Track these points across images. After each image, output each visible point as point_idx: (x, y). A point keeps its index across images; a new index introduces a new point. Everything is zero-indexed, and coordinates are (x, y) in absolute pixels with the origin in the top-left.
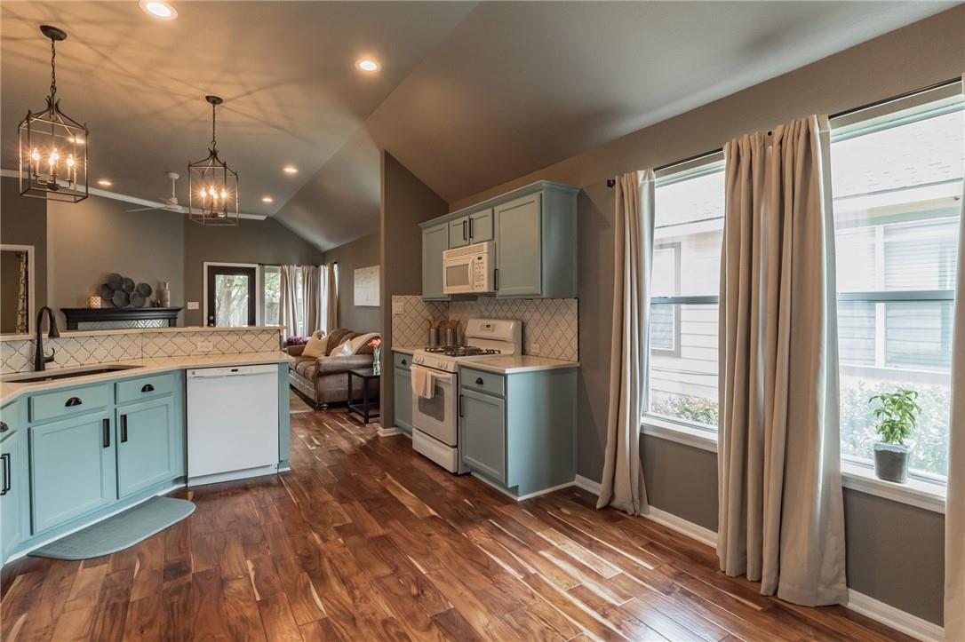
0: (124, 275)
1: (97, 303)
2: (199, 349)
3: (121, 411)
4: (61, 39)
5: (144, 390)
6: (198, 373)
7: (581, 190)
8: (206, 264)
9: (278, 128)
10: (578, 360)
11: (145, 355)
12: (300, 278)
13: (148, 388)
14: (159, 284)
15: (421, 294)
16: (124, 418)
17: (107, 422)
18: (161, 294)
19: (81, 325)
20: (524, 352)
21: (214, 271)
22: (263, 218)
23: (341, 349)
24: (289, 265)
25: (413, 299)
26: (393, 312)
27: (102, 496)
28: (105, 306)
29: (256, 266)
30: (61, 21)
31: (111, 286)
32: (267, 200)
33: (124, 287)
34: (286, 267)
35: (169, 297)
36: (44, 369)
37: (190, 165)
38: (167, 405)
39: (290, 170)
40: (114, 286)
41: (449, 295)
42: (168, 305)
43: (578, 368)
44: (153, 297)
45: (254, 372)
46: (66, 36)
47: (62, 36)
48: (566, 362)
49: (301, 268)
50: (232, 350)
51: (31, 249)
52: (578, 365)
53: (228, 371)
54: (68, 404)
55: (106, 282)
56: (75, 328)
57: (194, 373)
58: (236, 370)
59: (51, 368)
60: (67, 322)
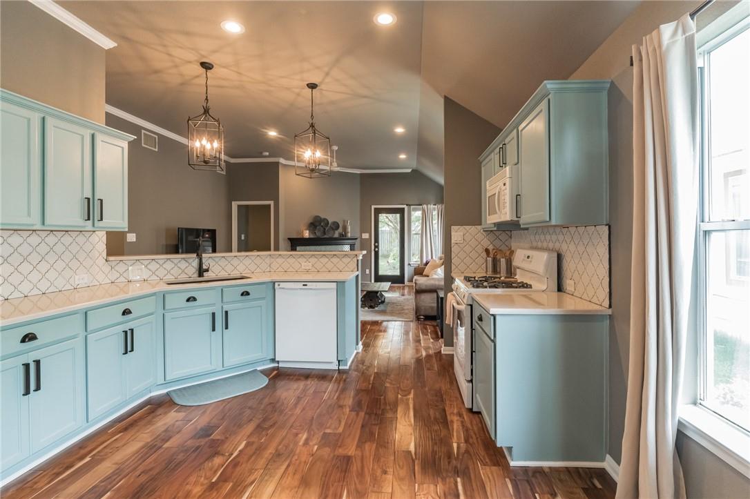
0: (323, 217)
1: (307, 234)
2: (303, 267)
3: (226, 308)
4: (210, 69)
5: (242, 294)
6: (282, 285)
7: (612, 83)
8: (373, 207)
9: (365, 97)
10: (610, 306)
11: (271, 270)
12: (435, 213)
13: (246, 294)
14: (344, 221)
15: (481, 225)
16: (226, 312)
17: (214, 314)
18: (345, 228)
19: (298, 248)
20: (560, 289)
21: (378, 211)
22: (409, 171)
23: (436, 272)
24: (427, 205)
25: (473, 229)
26: (453, 241)
27: (211, 364)
28: (312, 236)
29: (404, 206)
30: (204, 56)
31: (316, 223)
32: (403, 156)
33: (322, 224)
34: (425, 206)
35: (349, 230)
36: (203, 276)
37: (296, 136)
38: (261, 307)
39: (400, 130)
40: (317, 224)
41: (494, 224)
42: (349, 235)
43: (610, 315)
44: (340, 230)
45: (318, 287)
46: (213, 66)
47: (211, 67)
48: (598, 308)
49: (436, 207)
50: (324, 269)
51: (272, 203)
52: (610, 312)
53: (300, 285)
54: (188, 300)
55: (311, 221)
56: (295, 250)
57: (279, 285)
58: (306, 285)
59: (207, 275)
60: (291, 246)
